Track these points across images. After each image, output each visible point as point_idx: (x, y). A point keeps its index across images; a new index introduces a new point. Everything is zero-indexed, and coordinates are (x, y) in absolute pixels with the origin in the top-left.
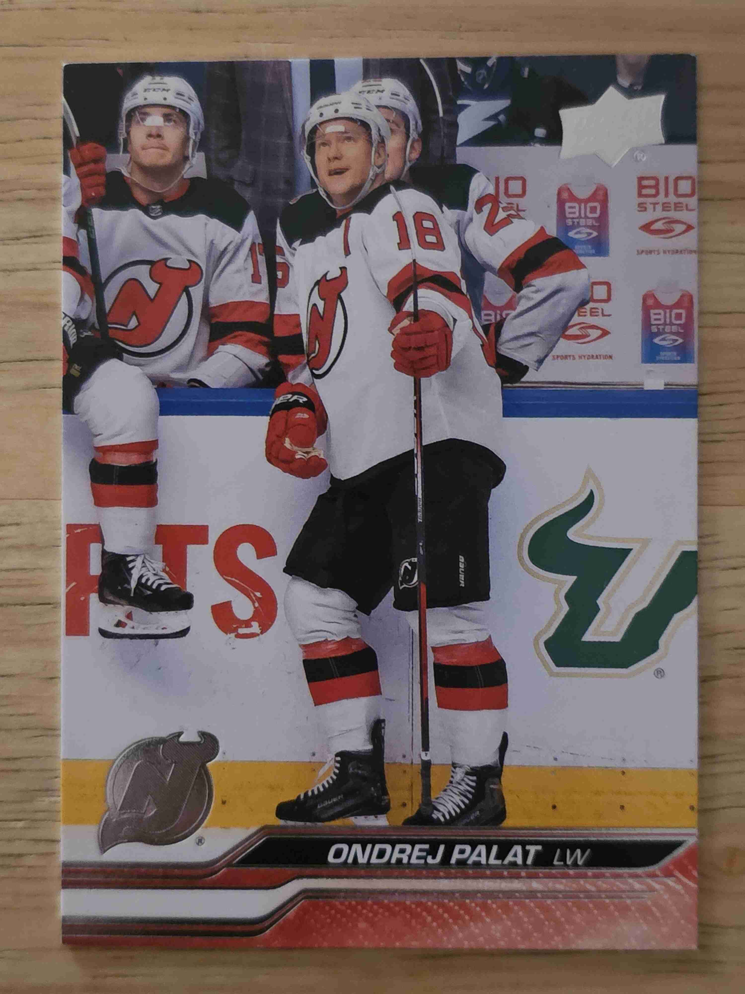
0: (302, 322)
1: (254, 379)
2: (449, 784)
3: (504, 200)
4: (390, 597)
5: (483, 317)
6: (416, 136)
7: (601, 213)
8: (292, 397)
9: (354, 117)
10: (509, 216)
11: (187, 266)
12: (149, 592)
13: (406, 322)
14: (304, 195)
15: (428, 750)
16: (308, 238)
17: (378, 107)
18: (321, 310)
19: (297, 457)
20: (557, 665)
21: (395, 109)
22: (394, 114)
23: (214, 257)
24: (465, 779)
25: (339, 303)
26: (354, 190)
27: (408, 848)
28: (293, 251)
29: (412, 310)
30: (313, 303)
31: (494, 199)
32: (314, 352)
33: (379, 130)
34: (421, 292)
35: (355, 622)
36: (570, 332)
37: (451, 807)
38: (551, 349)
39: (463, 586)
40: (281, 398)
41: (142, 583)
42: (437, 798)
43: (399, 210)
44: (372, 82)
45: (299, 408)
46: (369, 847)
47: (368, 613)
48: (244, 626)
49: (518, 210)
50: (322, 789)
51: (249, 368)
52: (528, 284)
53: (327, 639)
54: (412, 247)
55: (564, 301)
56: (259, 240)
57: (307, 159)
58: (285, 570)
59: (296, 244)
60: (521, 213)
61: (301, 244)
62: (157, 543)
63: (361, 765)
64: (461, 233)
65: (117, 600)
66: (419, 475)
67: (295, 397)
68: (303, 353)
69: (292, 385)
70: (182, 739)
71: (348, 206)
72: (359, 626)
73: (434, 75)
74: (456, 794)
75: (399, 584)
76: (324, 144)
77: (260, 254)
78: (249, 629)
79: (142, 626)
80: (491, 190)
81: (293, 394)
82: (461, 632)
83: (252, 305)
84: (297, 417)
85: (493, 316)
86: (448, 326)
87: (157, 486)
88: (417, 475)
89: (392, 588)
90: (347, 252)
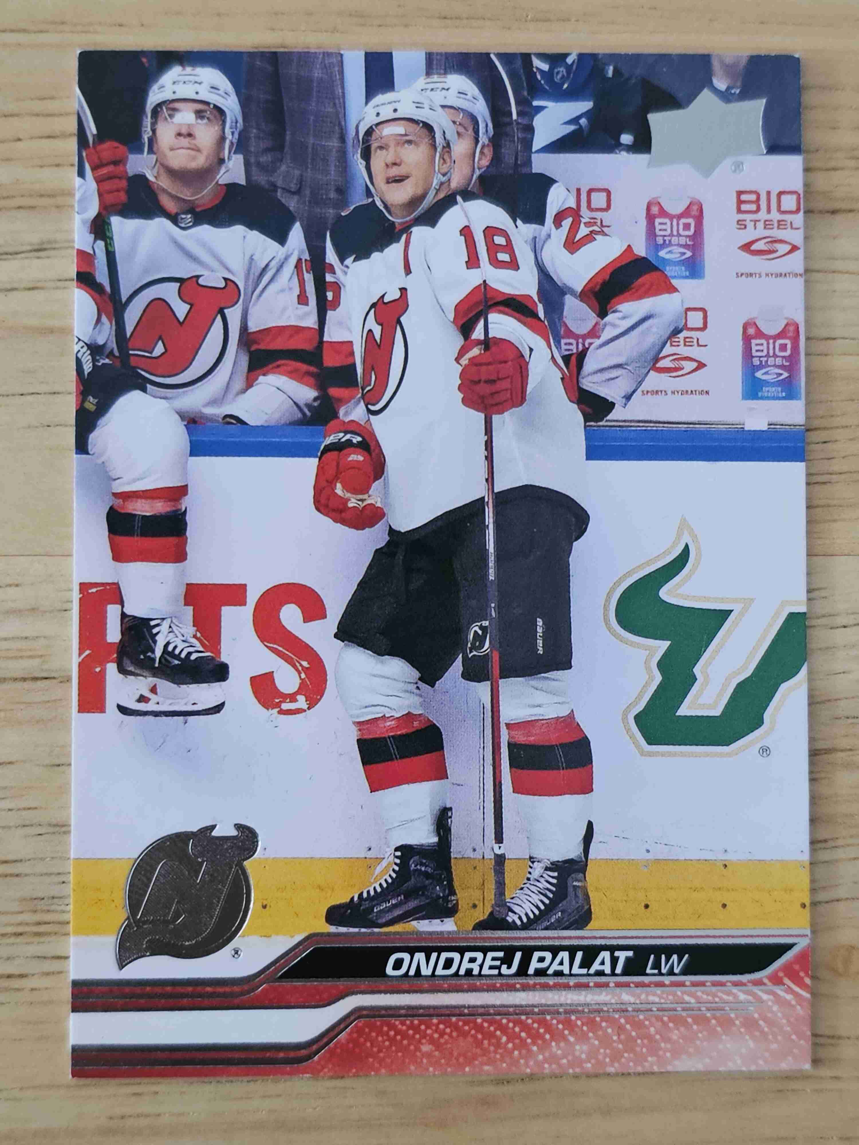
0: (355, 350)
1: (300, 415)
2: (526, 881)
3: (586, 215)
4: (458, 665)
5: (564, 347)
6: (487, 142)
7: (695, 231)
8: (343, 437)
9: (415, 118)
10: (591, 232)
11: (222, 284)
12: (176, 662)
13: (475, 351)
14: (358, 204)
15: (502, 843)
16: (363, 254)
17: (443, 107)
18: (378, 337)
19: (350, 505)
20: (650, 744)
21: (462, 110)
22: (462, 115)
23: (254, 274)
24: (544, 875)
25: (398, 328)
26: (415, 202)
27: (479, 956)
28: (346, 269)
29: (482, 337)
30: (368, 329)
31: (575, 213)
32: (370, 385)
33: (444, 132)
34: (493, 317)
35: (417, 695)
36: (661, 364)
37: (528, 908)
38: (640, 383)
39: (541, 653)
40: (332, 438)
41: (169, 652)
42: (512, 898)
43: (467, 224)
44: (435, 78)
45: (352, 449)
46: (434, 955)
47: (432, 685)
48: (288, 700)
49: (602, 226)
50: (379, 890)
51: (295, 403)
52: (614, 309)
53: (384, 715)
54: (482, 265)
55: (654, 330)
56: (306, 256)
57: (361, 164)
58: (336, 636)
59: (349, 261)
60: (605, 229)
61: (354, 261)
62: (186, 604)
63: (424, 861)
64: (538, 251)
65: (138, 671)
66: (491, 526)
67: (348, 436)
68: (358, 386)
69: (344, 422)
70: (215, 833)
71: (408, 219)
72: (421, 700)
73: (507, 73)
74: (533, 892)
75: (468, 651)
76: (381, 148)
77: (307, 272)
78: (294, 704)
79: (170, 701)
80: (572, 203)
81: (346, 433)
82: (539, 706)
83: (297, 330)
84: (350, 459)
85: (575, 345)
86: (523, 356)
87: (187, 538)
88: (488, 526)
89: (461, 655)
90: (408, 270)
